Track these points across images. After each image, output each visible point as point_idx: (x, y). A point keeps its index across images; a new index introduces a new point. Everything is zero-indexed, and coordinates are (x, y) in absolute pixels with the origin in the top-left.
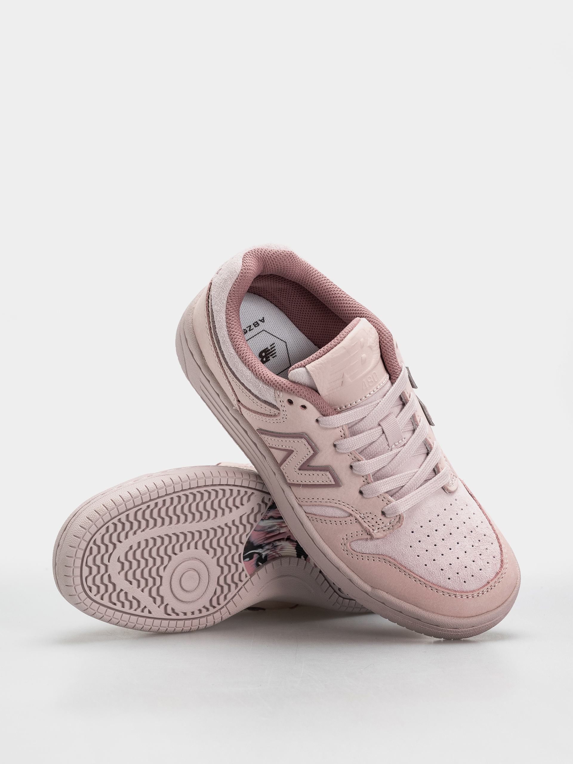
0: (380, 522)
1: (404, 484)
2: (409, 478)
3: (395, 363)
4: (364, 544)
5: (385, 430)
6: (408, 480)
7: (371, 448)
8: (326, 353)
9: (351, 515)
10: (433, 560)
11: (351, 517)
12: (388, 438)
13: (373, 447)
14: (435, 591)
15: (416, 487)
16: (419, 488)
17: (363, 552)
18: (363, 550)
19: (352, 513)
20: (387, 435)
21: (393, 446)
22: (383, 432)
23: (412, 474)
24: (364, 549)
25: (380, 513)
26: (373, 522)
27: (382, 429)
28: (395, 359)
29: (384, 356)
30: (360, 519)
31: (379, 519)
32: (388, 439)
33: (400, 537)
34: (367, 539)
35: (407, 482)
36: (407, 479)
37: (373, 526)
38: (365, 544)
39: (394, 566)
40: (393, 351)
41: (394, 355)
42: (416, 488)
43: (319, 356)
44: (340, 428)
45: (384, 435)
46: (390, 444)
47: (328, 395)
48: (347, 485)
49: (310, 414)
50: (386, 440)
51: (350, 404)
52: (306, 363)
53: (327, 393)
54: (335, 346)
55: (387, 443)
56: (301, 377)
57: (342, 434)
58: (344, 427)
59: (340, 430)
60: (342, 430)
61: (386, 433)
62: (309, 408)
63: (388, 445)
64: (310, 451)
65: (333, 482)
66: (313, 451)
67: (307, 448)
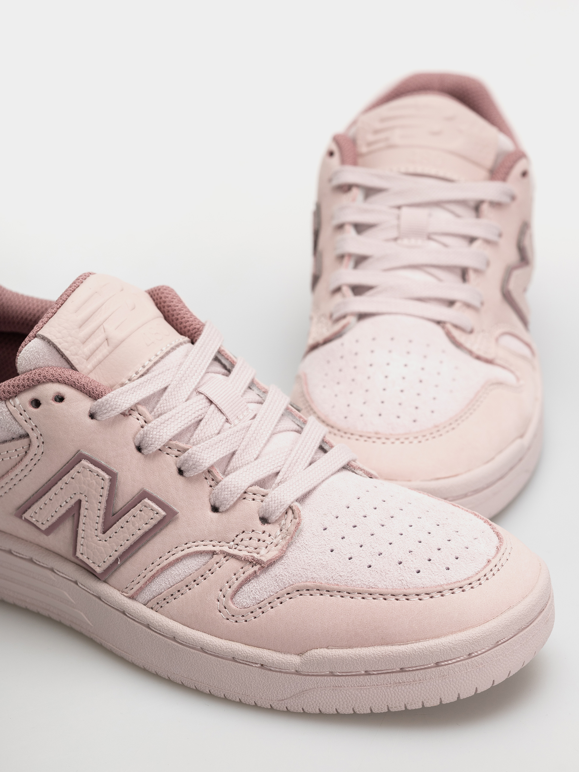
0: (265, 537)
1: (279, 470)
4: (254, 586)
6: (283, 462)
8: (62, 304)
9: (214, 553)
10: (378, 555)
11: (215, 556)
12: (222, 408)
14: (404, 599)
17: (258, 600)
18: (257, 596)
19: (213, 549)
21: (236, 422)
22: (211, 402)
24: (258, 593)
25: (259, 522)
26: (254, 543)
27: (207, 398)
30: (232, 551)
31: (261, 533)
32: (224, 410)
33: (307, 543)
34: (255, 575)
35: (281, 465)
36: (280, 461)
37: (256, 549)
38: (256, 586)
39: (318, 591)
44: (134, 414)
45: (213, 406)
46: (229, 418)
47: (92, 371)
48: (187, 507)
49: (75, 407)
50: (220, 413)
51: (134, 373)
52: (36, 330)
53: (90, 366)
54: (73, 292)
55: (225, 418)
56: (36, 353)
57: (142, 422)
58: (140, 407)
59: (135, 417)
60: (139, 416)
61: (216, 402)
62: (67, 394)
63: (227, 420)
64: (103, 479)
65: (163, 513)
66: (109, 475)
67: (97, 476)
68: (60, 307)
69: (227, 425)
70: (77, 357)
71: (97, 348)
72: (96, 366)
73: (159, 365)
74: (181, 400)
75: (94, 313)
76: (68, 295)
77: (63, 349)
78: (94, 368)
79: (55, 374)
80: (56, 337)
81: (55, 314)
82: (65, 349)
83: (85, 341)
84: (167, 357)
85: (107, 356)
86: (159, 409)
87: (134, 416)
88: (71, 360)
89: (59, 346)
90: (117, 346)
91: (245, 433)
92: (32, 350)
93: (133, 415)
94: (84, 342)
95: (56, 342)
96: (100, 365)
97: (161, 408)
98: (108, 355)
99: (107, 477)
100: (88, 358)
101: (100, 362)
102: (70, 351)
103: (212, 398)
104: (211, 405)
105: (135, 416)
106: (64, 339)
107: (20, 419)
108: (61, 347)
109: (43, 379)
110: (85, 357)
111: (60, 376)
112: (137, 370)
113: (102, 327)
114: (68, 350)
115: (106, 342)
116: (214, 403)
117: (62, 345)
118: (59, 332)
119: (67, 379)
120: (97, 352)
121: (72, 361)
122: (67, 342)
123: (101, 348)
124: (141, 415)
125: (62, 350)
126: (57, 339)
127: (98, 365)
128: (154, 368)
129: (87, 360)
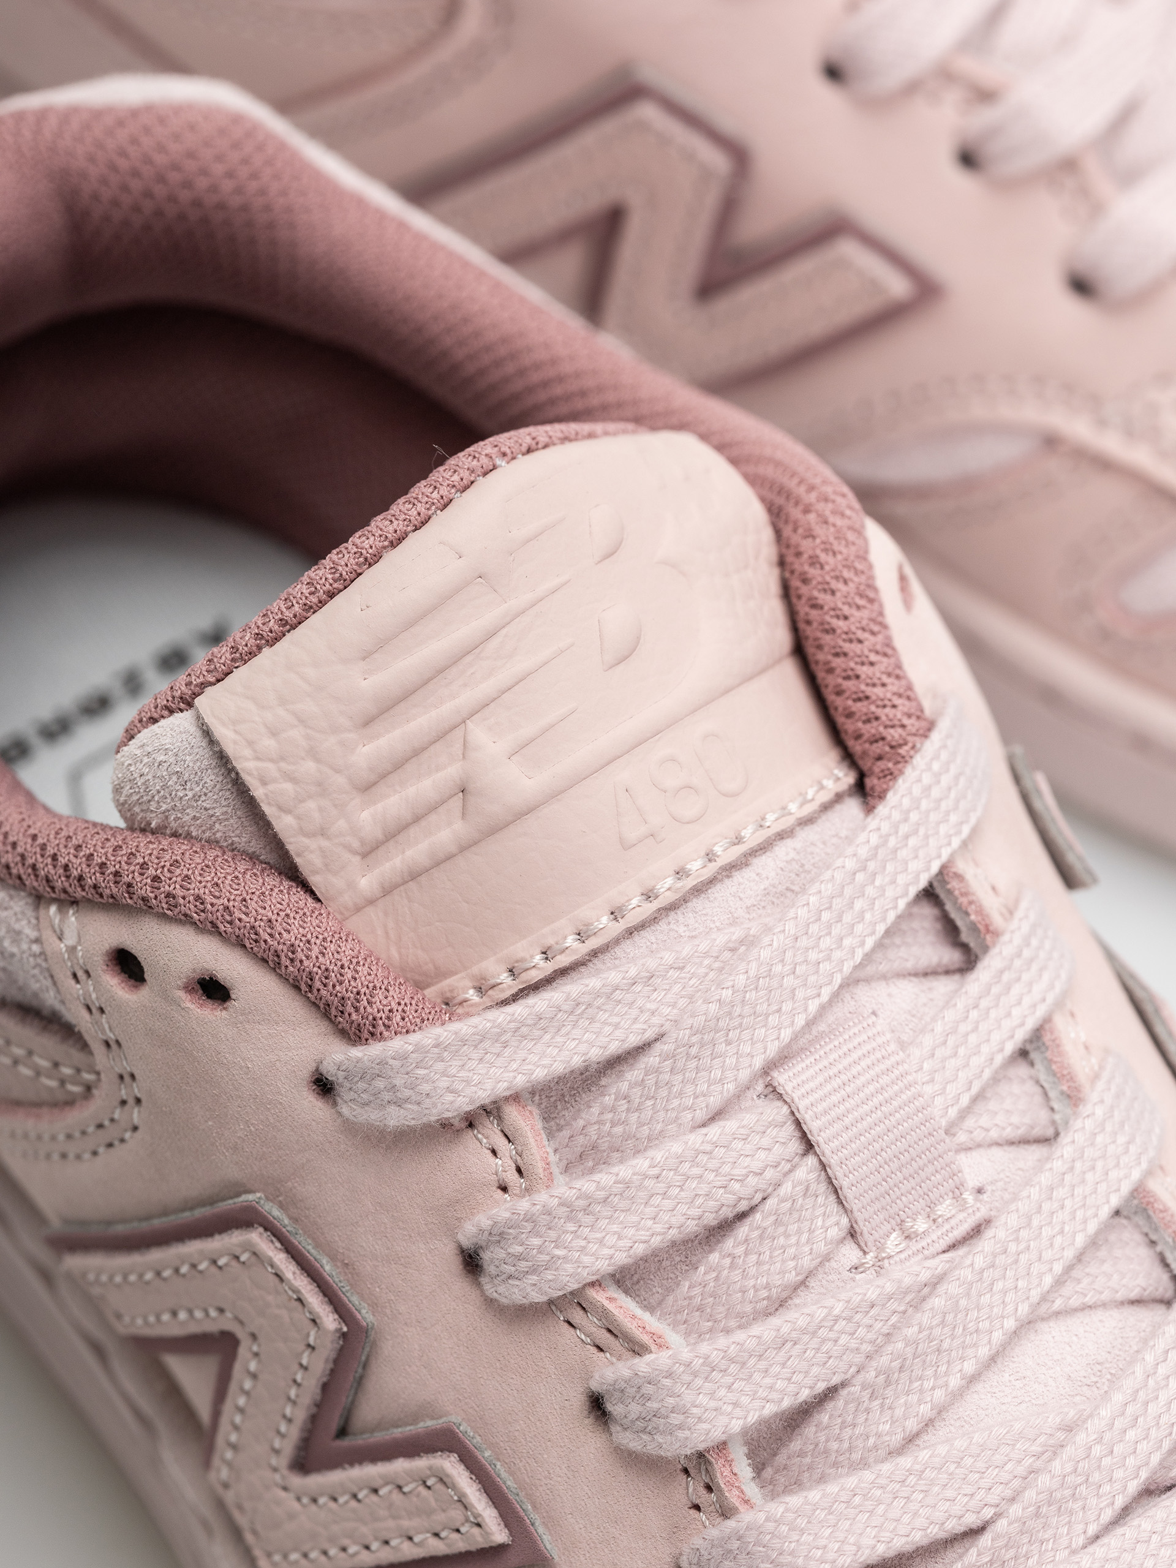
1: (988, 1513)
2: (1021, 1470)
3: (884, 685)
5: (813, 1126)
6: (1016, 1483)
7: (728, 1261)
8: (331, 595)
12: (844, 1182)
13: (739, 1251)
15: (1080, 1528)
16: (1104, 1540)
20: (832, 1160)
21: (894, 1242)
22: (809, 1146)
23: (1042, 1439)
27: (798, 1124)
28: (885, 655)
29: (810, 650)
32: (848, 1193)
35: (1008, 1493)
36: (1005, 1476)
40: (861, 602)
41: (876, 628)
42: (1081, 1541)
43: (283, 622)
44: (486, 1131)
45: (811, 1160)
46: (863, 1227)
47: (377, 899)
48: (592, 1545)
49: (263, 1040)
50: (832, 1198)
51: (538, 950)
52: (202, 679)
53: (367, 882)
54: (393, 545)
55: (845, 1221)
56: (174, 778)
57: (504, 1166)
58: (513, 1114)
59: (485, 1141)
60: (501, 1143)
61: (828, 1152)
62: (242, 990)
63: (853, 1234)
64: (314, 1321)
65: (500, 1536)
66: (340, 1317)
67: (297, 1304)
68: (322, 603)
69: (850, 1254)
70: (324, 843)
71: (417, 819)
72: (396, 886)
73: (647, 937)
74: (687, 1116)
75: (441, 671)
76: (366, 559)
77: (269, 804)
78: (388, 890)
79: (214, 901)
80: (255, 751)
81: (293, 627)
82: (280, 808)
83: (375, 783)
84: (696, 903)
85: (450, 857)
86: (592, 1131)
87: (480, 1136)
88: (292, 853)
89: (258, 792)
90: (494, 830)
91: (904, 1312)
92: (162, 758)
93: (479, 1132)
94: (368, 787)
95: (249, 774)
96: (412, 885)
97: (600, 1122)
98: (454, 856)
99: (330, 1321)
100: (369, 851)
101: (414, 875)
102: (298, 818)
103: (815, 1132)
104: (805, 1154)
105: (487, 1138)
106: (283, 765)
107: (71, 994)
108: (263, 797)
109: (165, 906)
110: (356, 844)
111: (228, 918)
112: (551, 941)
113: (459, 733)
114: (288, 811)
115: (456, 803)
116: (816, 1154)
117: (271, 787)
118: (274, 733)
119: (253, 936)
120: (413, 831)
121: (299, 855)
122: (294, 780)
123: (433, 817)
124: (510, 1141)
125: (265, 808)
126: (258, 759)
127: (405, 882)
128: (627, 946)
129: (365, 855)
